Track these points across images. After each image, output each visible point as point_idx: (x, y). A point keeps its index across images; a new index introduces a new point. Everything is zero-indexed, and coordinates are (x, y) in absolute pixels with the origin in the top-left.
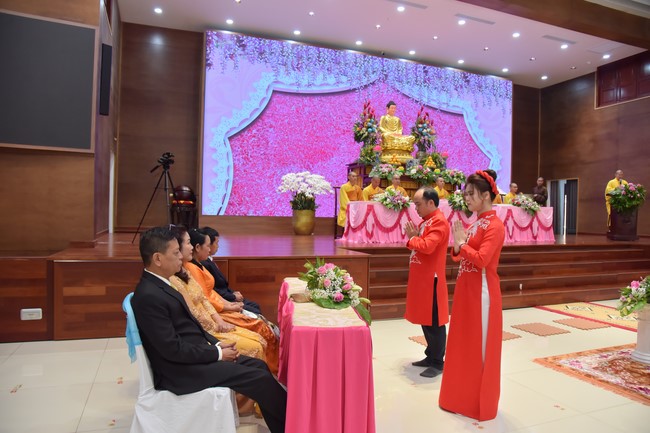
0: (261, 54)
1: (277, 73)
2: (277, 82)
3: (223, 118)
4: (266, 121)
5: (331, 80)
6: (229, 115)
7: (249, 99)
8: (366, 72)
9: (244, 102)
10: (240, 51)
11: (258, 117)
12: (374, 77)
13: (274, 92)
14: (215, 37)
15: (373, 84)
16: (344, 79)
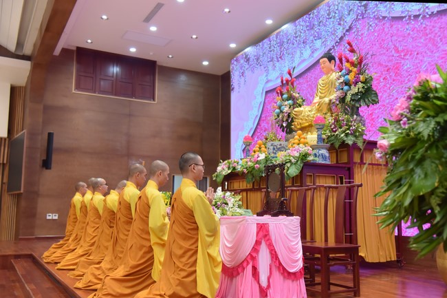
0: (258, 59)
1: (267, 71)
2: (268, 81)
3: (240, 133)
4: (262, 125)
5: (307, 53)
6: (242, 129)
7: (252, 109)
8: (340, 19)
9: (250, 112)
10: (247, 66)
11: (258, 124)
12: (349, 20)
13: (267, 92)
14: (235, 63)
15: (350, 28)
16: (318, 43)
